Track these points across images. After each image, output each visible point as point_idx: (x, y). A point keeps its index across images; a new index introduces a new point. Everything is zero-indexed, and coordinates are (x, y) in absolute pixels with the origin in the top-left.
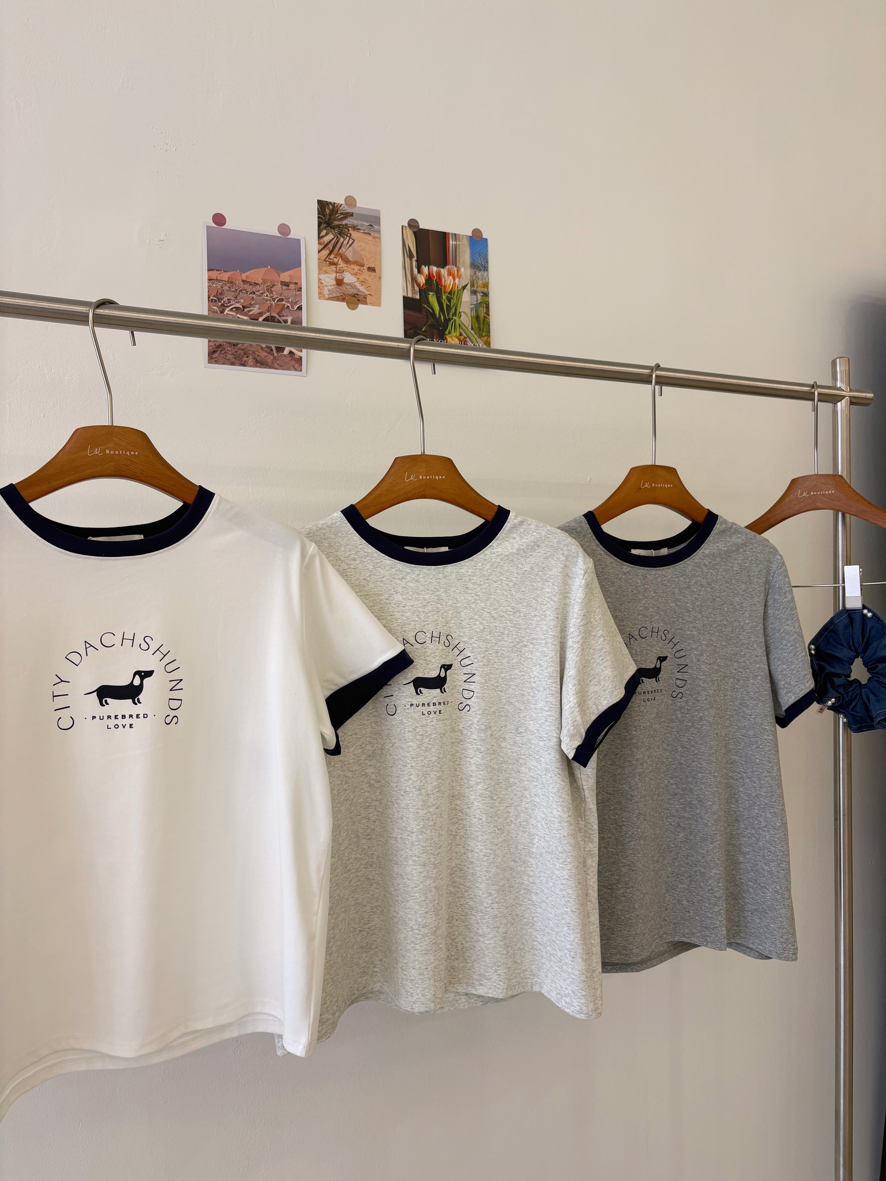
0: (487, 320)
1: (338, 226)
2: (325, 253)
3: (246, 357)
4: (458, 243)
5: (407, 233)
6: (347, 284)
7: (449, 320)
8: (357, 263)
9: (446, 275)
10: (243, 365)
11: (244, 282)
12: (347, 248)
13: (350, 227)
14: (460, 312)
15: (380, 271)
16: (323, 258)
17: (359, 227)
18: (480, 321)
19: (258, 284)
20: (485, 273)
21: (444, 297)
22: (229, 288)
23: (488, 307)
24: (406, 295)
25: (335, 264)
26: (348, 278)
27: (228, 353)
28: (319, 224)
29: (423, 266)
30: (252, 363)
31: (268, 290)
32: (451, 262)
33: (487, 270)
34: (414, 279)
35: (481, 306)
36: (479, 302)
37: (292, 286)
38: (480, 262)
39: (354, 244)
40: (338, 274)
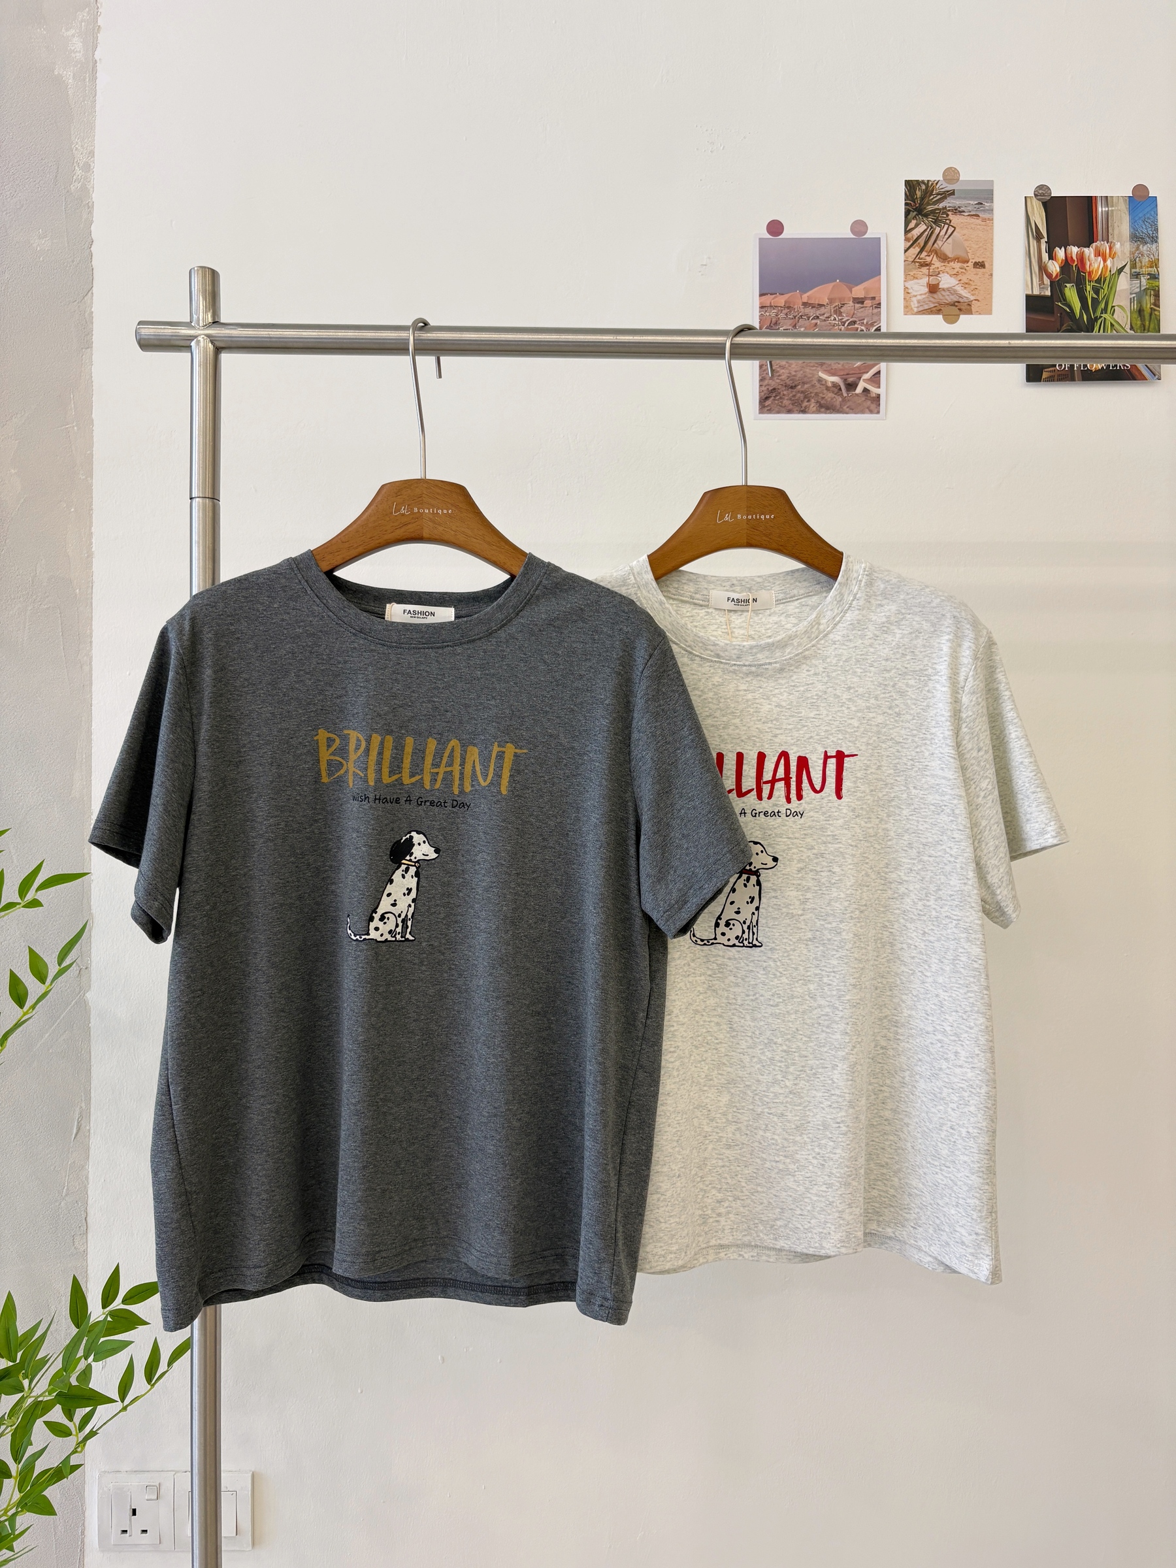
0: (1156, 313)
1: (933, 212)
2: (915, 251)
3: (808, 401)
4: (1110, 209)
5: (1032, 206)
6: (944, 290)
7: (1096, 319)
8: (958, 258)
9: (1092, 255)
10: (804, 412)
11: (805, 304)
12: (944, 240)
13: (949, 210)
14: (1113, 307)
15: (992, 265)
16: (911, 259)
17: (962, 209)
18: (1144, 316)
19: (824, 305)
20: (1154, 246)
21: (1088, 288)
22: (786, 314)
23: (1157, 295)
24: (1030, 293)
26: (946, 281)
27: (784, 399)
28: (907, 213)
29: (1057, 249)
30: (815, 408)
31: (835, 312)
32: (1100, 237)
33: (1157, 241)
34: (1043, 269)
35: (1146, 295)
36: (1142, 289)
37: (868, 303)
38: (1145, 231)
39: (955, 232)
40: (931, 278)
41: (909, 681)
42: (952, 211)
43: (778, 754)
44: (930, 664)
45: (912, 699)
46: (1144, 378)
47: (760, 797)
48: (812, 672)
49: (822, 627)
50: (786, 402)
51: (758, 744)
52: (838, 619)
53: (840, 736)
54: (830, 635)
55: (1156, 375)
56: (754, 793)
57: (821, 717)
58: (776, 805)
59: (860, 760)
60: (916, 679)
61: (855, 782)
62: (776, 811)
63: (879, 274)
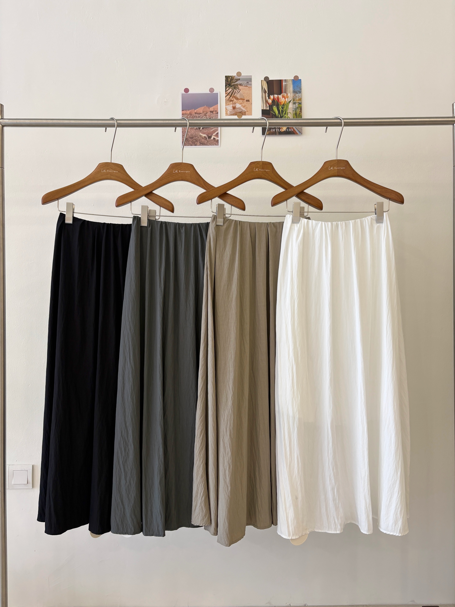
1: (234, 85)
2: (228, 97)
3: (197, 142)
4: (287, 83)
5: (263, 83)
6: (237, 108)
7: (283, 116)
8: (241, 99)
9: (281, 97)
10: (196, 145)
11: (195, 113)
12: (237, 93)
13: (238, 85)
14: (288, 113)
15: (252, 101)
16: (227, 99)
17: (242, 84)
19: (200, 113)
20: (300, 94)
21: (280, 107)
22: (190, 116)
23: (301, 109)
24: (263, 109)
25: (232, 101)
26: (238, 106)
28: (226, 86)
29: (271, 96)
30: (199, 144)
31: (205, 115)
32: (284, 92)
33: (301, 93)
34: (267, 102)
35: (298, 109)
36: (297, 107)
37: (214, 112)
38: (297, 90)
39: (240, 91)
40: (233, 105)
42: (239, 85)
46: (297, 134)
50: (190, 142)
55: (301, 133)
63: (218, 104)
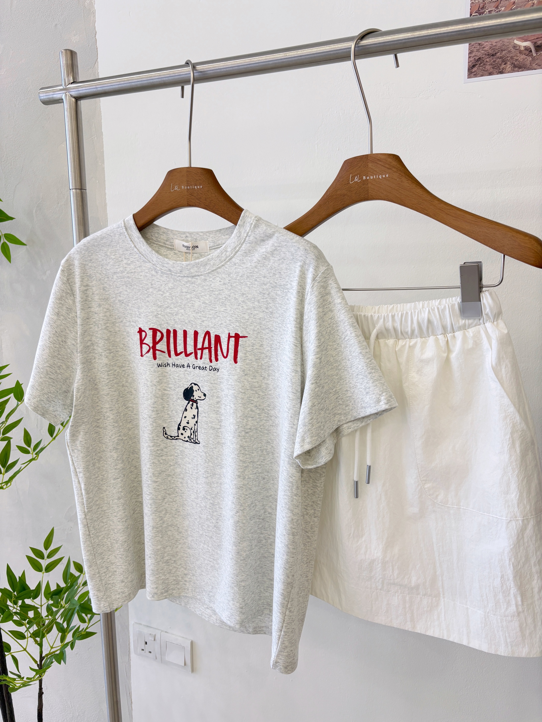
41: (278, 292)
43: (205, 333)
44: (289, 281)
45: (279, 304)
47: (196, 358)
48: (222, 283)
49: (228, 253)
51: (194, 326)
52: (237, 249)
53: (238, 324)
54: (233, 259)
56: (193, 355)
57: (227, 311)
58: (204, 363)
59: (249, 340)
60: (281, 291)
61: (245, 354)
62: (204, 367)
